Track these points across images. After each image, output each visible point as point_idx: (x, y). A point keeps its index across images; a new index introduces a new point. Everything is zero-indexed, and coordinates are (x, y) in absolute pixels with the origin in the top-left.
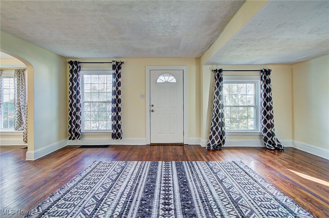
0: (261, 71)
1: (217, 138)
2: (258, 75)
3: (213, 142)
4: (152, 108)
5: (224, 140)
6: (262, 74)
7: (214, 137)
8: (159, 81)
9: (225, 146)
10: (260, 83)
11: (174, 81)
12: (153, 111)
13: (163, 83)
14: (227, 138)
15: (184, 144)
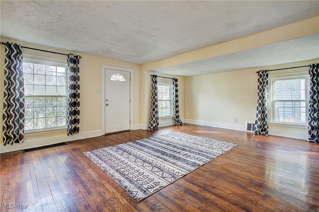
0: (173, 79)
1: (154, 122)
2: (171, 81)
3: (152, 125)
4: (107, 102)
5: (158, 123)
6: (174, 81)
7: (152, 122)
8: (112, 79)
9: (159, 126)
10: (172, 86)
11: (124, 80)
12: (107, 105)
13: (116, 81)
14: (160, 121)
15: (131, 130)
